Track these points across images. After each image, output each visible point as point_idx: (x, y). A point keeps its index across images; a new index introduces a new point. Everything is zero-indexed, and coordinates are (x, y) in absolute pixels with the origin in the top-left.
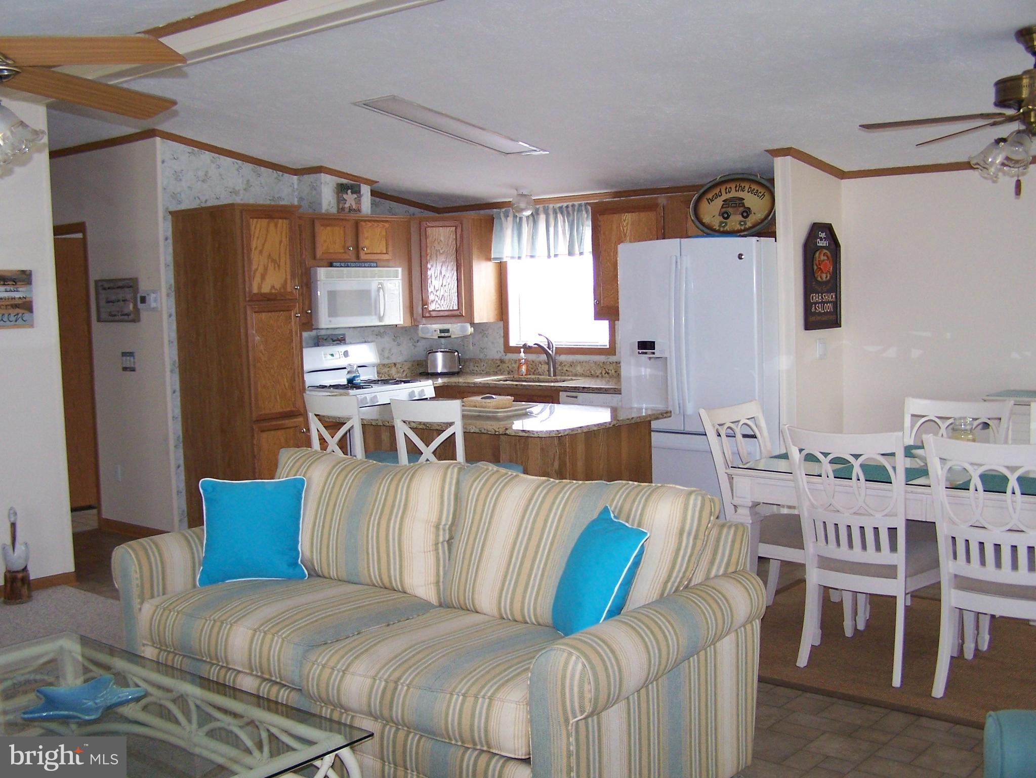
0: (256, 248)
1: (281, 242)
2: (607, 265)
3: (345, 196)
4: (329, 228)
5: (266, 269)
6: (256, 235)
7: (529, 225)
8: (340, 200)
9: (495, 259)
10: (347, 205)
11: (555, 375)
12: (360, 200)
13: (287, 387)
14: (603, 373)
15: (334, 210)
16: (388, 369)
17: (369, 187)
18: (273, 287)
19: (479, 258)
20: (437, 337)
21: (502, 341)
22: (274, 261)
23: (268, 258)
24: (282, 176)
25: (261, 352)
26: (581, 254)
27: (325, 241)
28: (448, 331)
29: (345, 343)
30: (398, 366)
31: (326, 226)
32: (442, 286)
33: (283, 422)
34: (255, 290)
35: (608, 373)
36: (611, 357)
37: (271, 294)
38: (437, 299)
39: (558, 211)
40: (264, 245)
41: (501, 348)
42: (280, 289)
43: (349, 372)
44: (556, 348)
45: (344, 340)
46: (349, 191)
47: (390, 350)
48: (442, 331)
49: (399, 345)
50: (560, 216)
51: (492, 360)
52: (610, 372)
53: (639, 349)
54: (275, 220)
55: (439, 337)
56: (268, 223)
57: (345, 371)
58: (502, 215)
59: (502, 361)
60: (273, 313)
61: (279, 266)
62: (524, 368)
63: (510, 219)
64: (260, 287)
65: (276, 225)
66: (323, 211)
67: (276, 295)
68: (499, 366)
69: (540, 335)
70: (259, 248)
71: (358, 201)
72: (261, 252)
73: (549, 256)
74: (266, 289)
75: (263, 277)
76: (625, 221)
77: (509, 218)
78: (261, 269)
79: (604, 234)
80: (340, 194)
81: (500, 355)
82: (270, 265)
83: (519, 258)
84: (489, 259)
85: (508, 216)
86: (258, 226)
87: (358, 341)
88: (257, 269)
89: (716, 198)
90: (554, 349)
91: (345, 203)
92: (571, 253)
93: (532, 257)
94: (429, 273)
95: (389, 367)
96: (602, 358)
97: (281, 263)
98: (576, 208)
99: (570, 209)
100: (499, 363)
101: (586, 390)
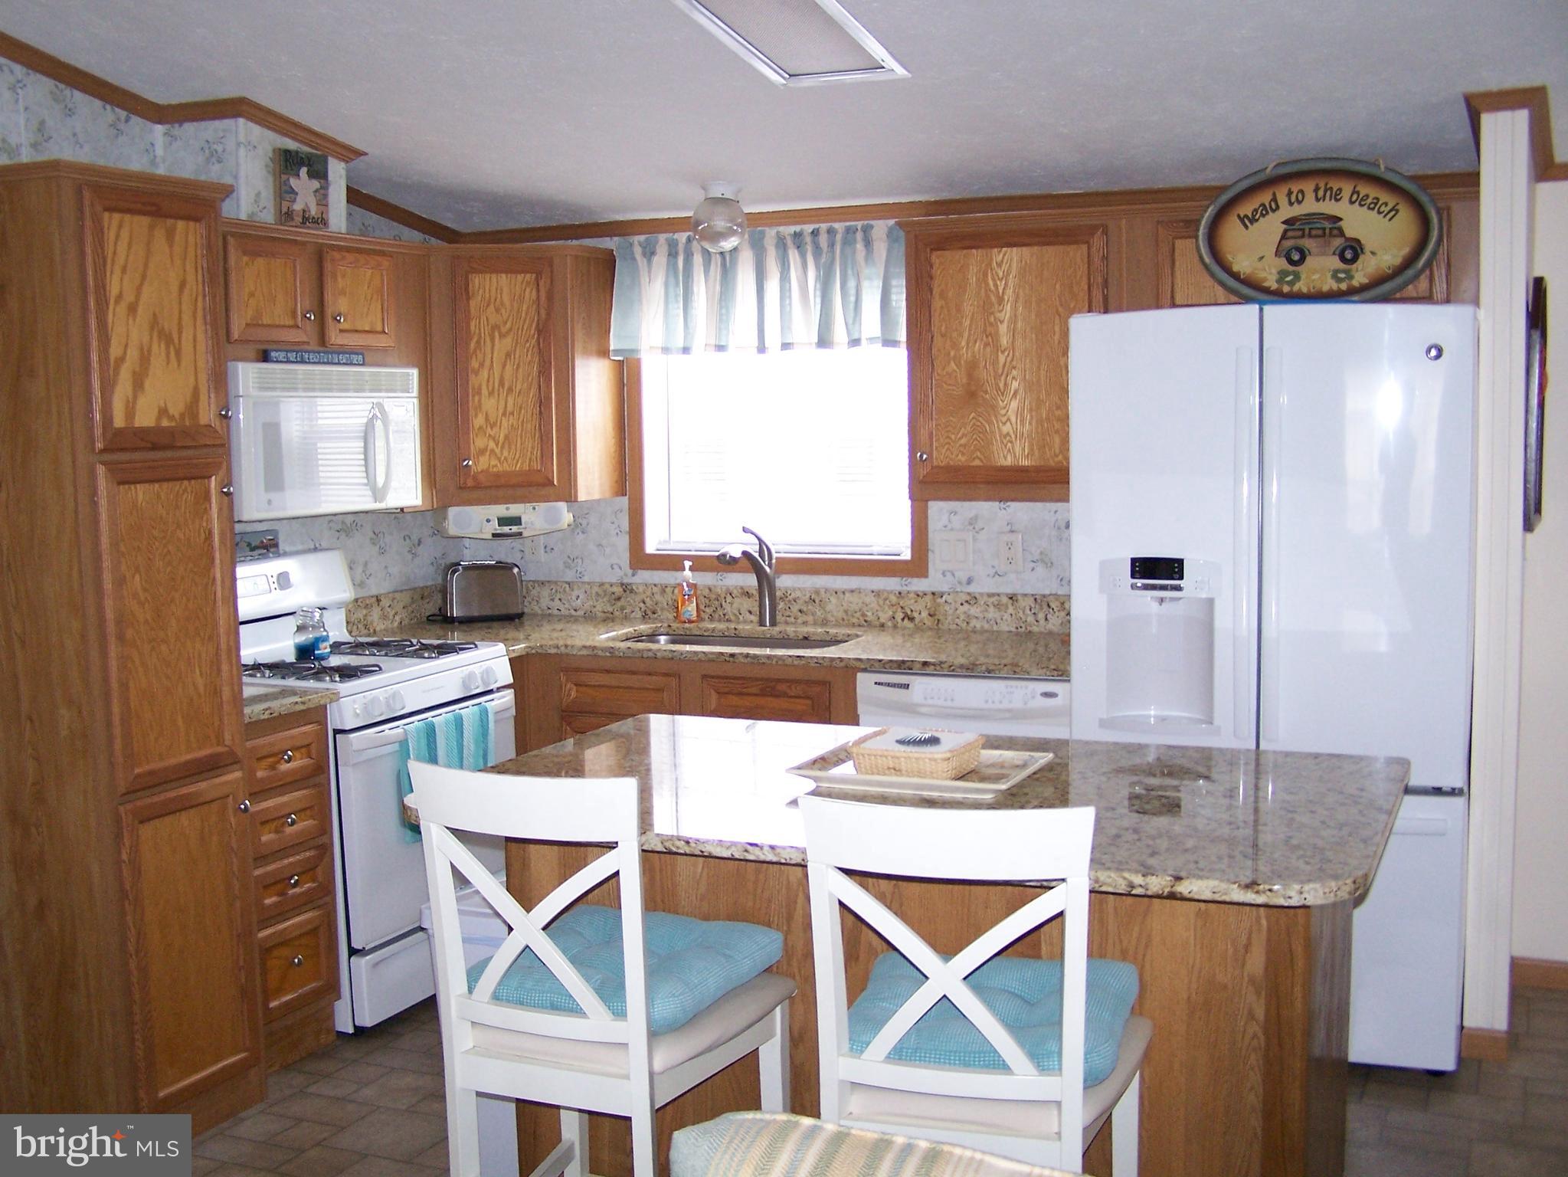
0: (119, 297)
1: (182, 285)
2: (949, 369)
3: (293, 182)
4: (260, 262)
5: (145, 358)
6: (121, 260)
8: (283, 193)
9: (617, 352)
10: (298, 207)
11: (773, 623)
12: (326, 196)
13: (201, 689)
14: (900, 615)
15: (268, 217)
16: (365, 612)
17: (343, 165)
18: (163, 412)
19: (587, 353)
20: (490, 537)
21: (623, 542)
22: (167, 338)
23: (152, 328)
24: (127, 121)
25: (135, 595)
26: (855, 342)
27: (252, 295)
28: (516, 521)
29: (279, 555)
30: (385, 602)
31: (255, 254)
32: (504, 414)
33: (192, 789)
34: (119, 422)
35: (912, 619)
36: (915, 580)
37: (158, 430)
38: (492, 445)
39: (789, 242)
40: (139, 290)
41: (624, 557)
42: (182, 415)
43: (301, 629)
44: (777, 558)
45: (276, 545)
46: (304, 171)
47: (366, 564)
48: (503, 521)
49: (382, 552)
50: (793, 255)
51: (602, 585)
52: (915, 615)
53: (1133, 576)
54: (170, 222)
55: (494, 535)
56: (151, 228)
57: (291, 623)
58: (638, 251)
59: (627, 588)
60: (165, 485)
61: (178, 353)
62: (691, 609)
63: (660, 259)
64: (130, 412)
65: (170, 235)
66: (243, 216)
67: (171, 432)
68: (619, 599)
69: (745, 530)
70: (129, 297)
71: (322, 196)
72: (132, 309)
73: (762, 349)
74: (145, 419)
75: (138, 384)
76: (999, 265)
77: (655, 259)
78: (133, 354)
79: (943, 295)
80: (284, 177)
81: (621, 573)
82: (155, 347)
83: (686, 350)
84: (604, 353)
85: (653, 253)
86: (125, 234)
87: (300, 547)
88: (121, 360)
89: (1263, 215)
90: (774, 561)
91: (294, 201)
92: (824, 341)
93: (720, 348)
94: (473, 380)
95: (366, 606)
96: (891, 584)
97: (184, 343)
98: (839, 237)
99: (823, 239)
100: (618, 590)
101: (931, 668)
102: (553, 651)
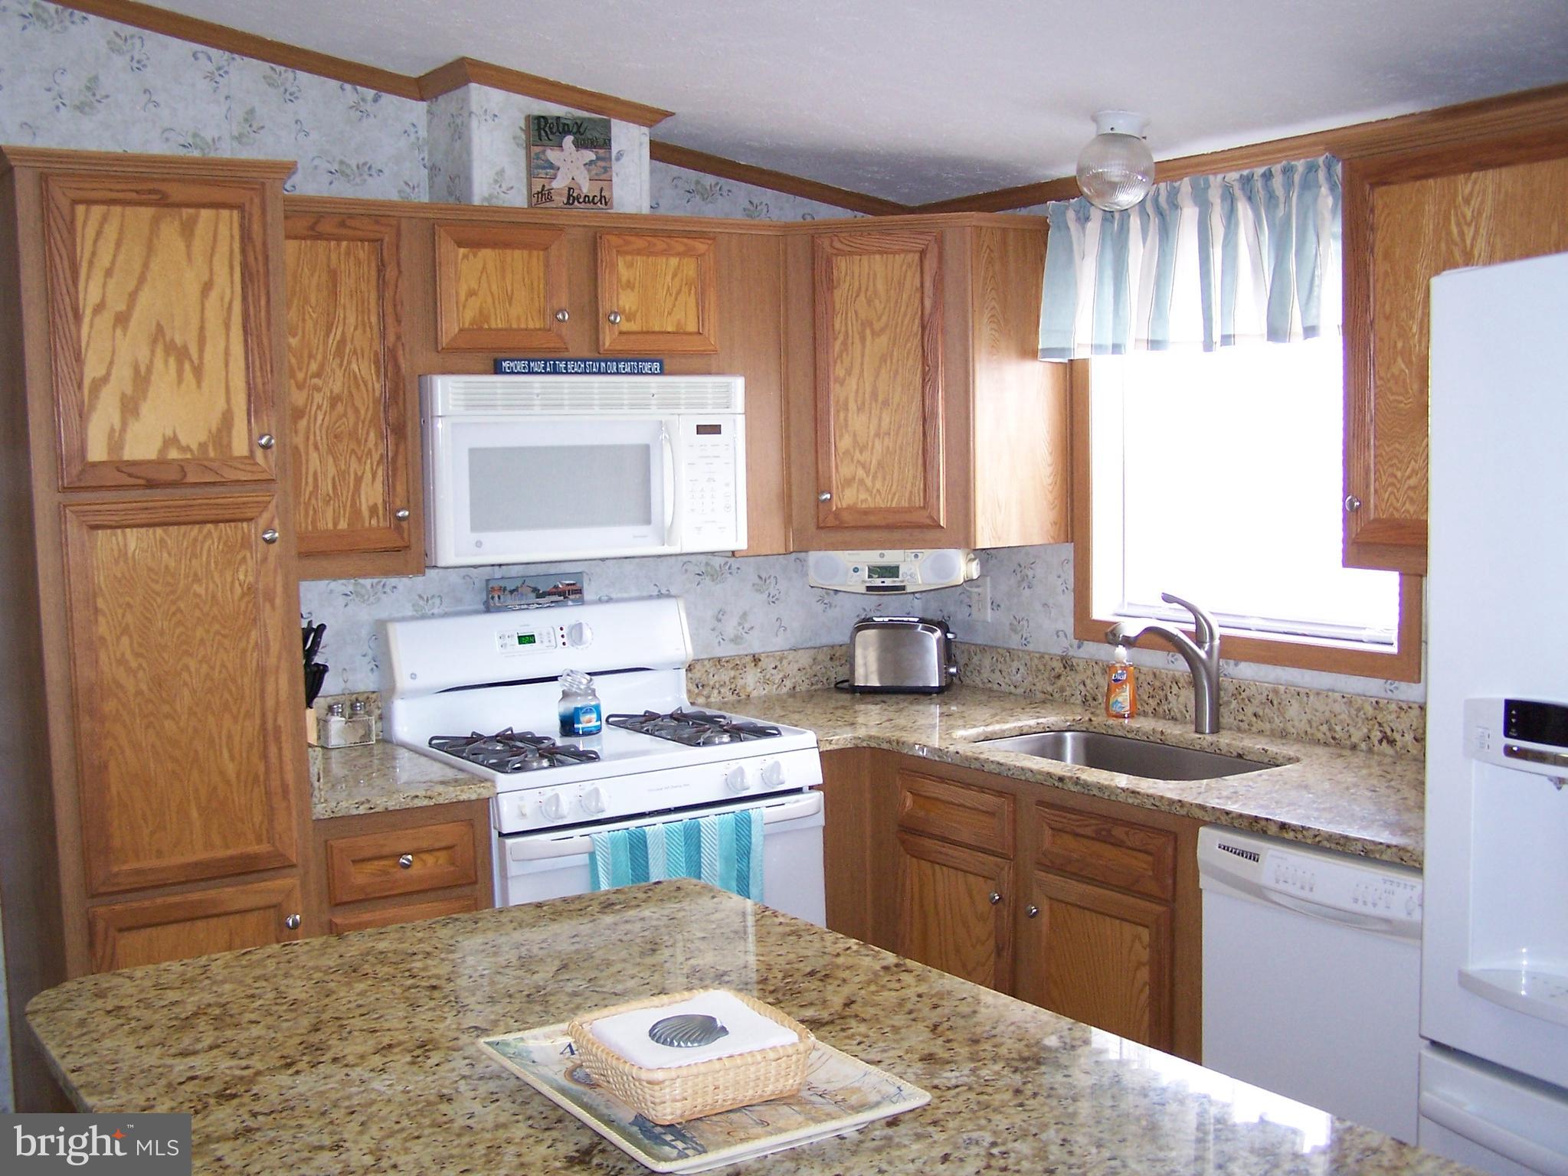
0: (99, 308)
1: (207, 288)
2: (1395, 370)
3: (552, 155)
5: (142, 380)
6: (104, 259)
7: (1149, 239)
8: (537, 167)
9: (1049, 352)
10: (560, 184)
11: (1216, 728)
12: (607, 170)
13: (232, 776)
14: (1376, 735)
15: (518, 198)
16: (732, 673)
17: (645, 130)
18: (171, 441)
19: (994, 348)
20: (864, 590)
21: (1068, 601)
22: (181, 354)
23: (155, 341)
26: (1310, 331)
27: (472, 293)
28: (892, 571)
29: (581, 602)
30: (767, 663)
32: (877, 435)
33: (212, 894)
34: (97, 454)
35: (1392, 742)
36: (1403, 685)
37: (161, 462)
38: (861, 473)
39: (1238, 193)
40: (133, 297)
41: (1067, 623)
42: (203, 446)
43: (566, 695)
44: (1222, 637)
45: (579, 591)
46: (568, 140)
47: (744, 615)
48: (874, 571)
49: (773, 600)
50: (1244, 210)
51: (1042, 657)
52: (1397, 736)
53: (1507, 735)
54: (186, 212)
55: (869, 588)
56: (156, 222)
58: (1071, 215)
59: (1067, 663)
60: (173, 529)
61: (198, 372)
62: (1124, 698)
63: (1094, 226)
64: (116, 442)
65: (188, 230)
66: (477, 201)
67: (182, 467)
68: (1059, 677)
69: (1168, 599)
70: (117, 304)
71: (602, 171)
72: (122, 320)
73: (1208, 346)
74: (141, 446)
75: (130, 407)
76: (1467, 201)
77: (1089, 225)
78: (122, 376)
79: (1387, 256)
80: (536, 149)
81: (1065, 643)
82: (159, 364)
83: (1117, 348)
84: (1029, 351)
85: (1087, 219)
86: (111, 231)
87: (634, 593)
90: (1217, 642)
91: (554, 177)
92: (1276, 332)
93: (1154, 344)
94: (836, 390)
95: (736, 667)
96: (1372, 686)
97: (207, 356)
98: (1297, 178)
99: (1278, 182)
100: (1058, 665)
101: (1291, 835)
102: (885, 746)
